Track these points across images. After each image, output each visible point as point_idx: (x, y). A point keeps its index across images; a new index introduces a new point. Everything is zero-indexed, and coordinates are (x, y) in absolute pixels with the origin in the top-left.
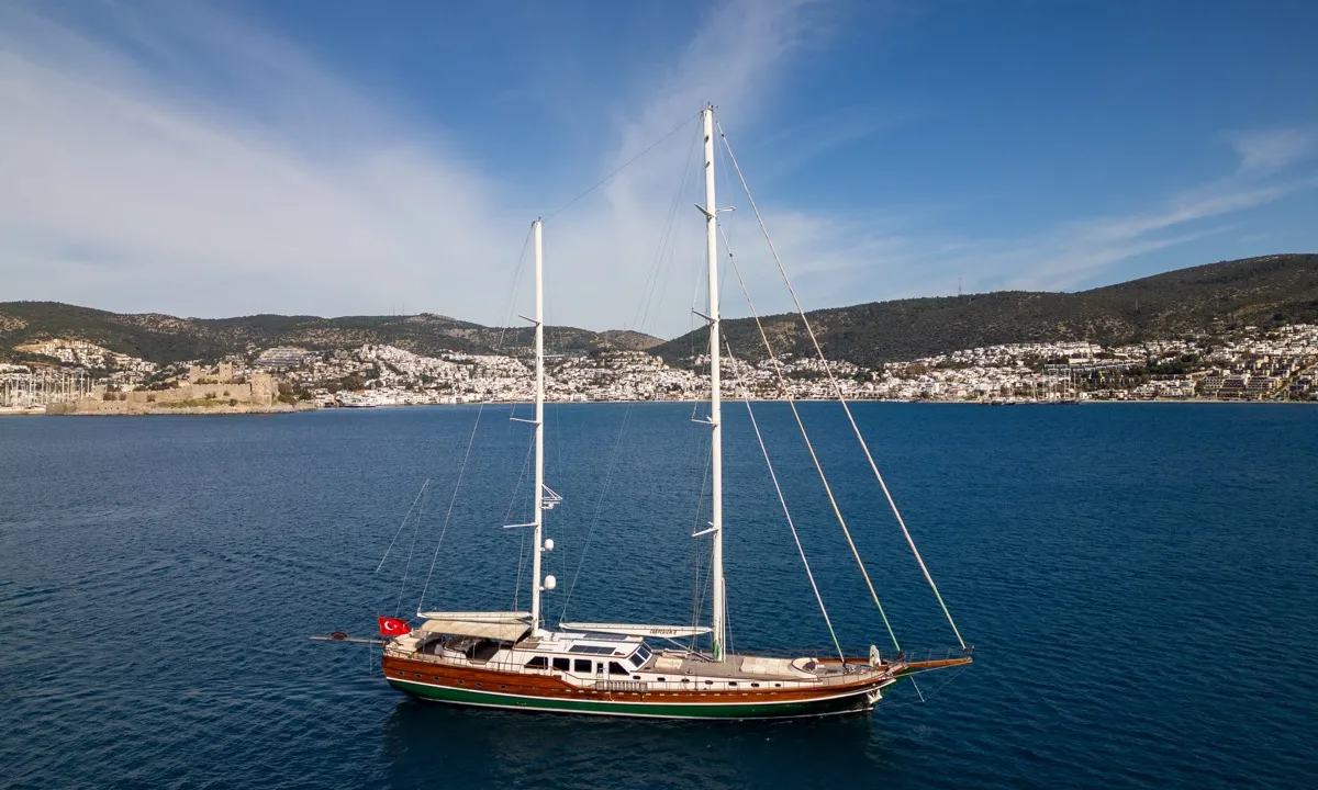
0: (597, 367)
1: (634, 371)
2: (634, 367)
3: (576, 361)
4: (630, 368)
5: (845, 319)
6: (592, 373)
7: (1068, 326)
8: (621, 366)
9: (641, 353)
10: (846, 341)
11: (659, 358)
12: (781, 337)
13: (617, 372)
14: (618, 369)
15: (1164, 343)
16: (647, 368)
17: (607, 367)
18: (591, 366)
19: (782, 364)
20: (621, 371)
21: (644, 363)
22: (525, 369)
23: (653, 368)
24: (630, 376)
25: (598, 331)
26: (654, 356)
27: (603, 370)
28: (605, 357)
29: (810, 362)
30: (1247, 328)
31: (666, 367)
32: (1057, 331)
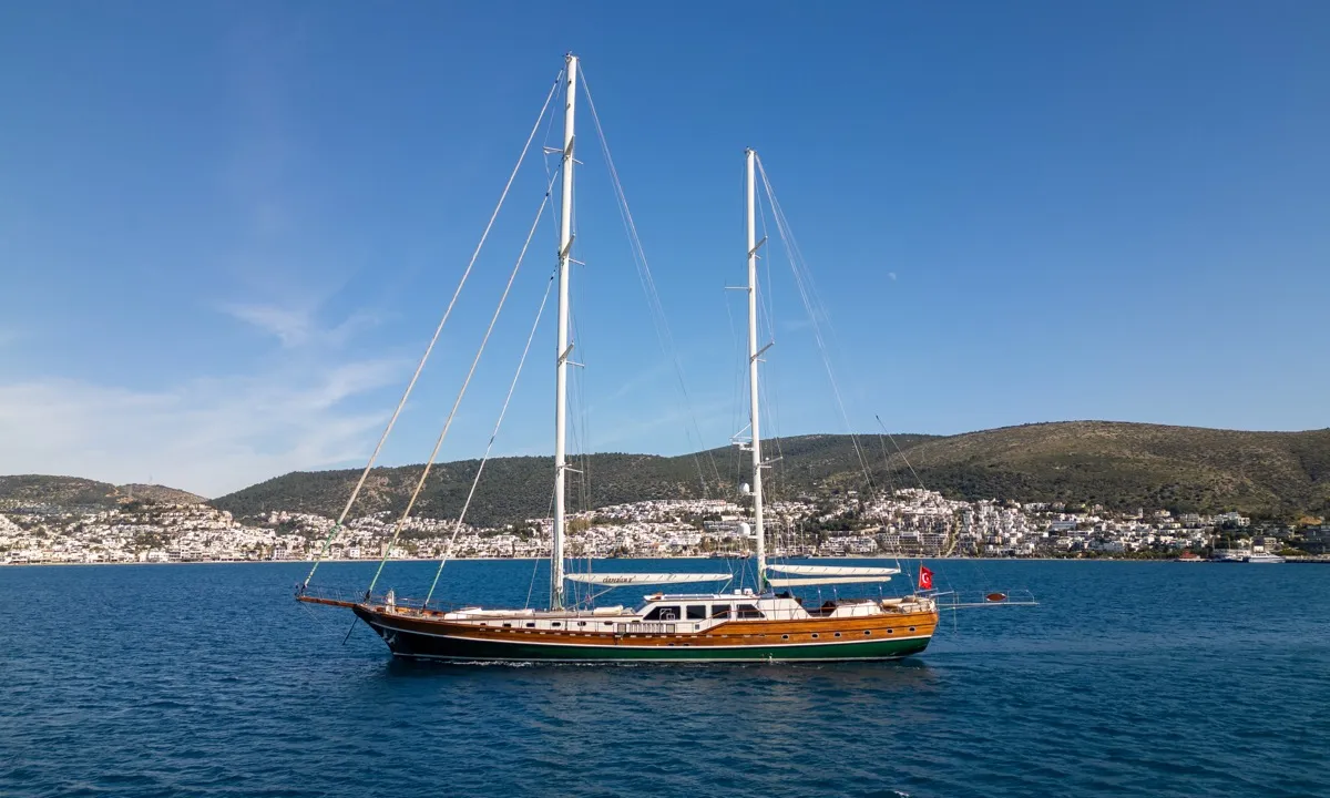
0: (138, 523)
1: (195, 529)
2: (195, 523)
3: (104, 515)
4: (189, 524)
5: (443, 475)
6: (130, 531)
7: (688, 487)
8: (175, 522)
9: (202, 506)
10: (453, 498)
11: (227, 513)
12: (373, 492)
13: (169, 529)
14: (170, 525)
15: (787, 504)
16: (214, 525)
17: (152, 523)
18: (126, 522)
19: (381, 523)
20: (176, 528)
21: (209, 519)
22: (16, 527)
23: (221, 524)
24: (191, 535)
25: (116, 484)
26: (220, 510)
27: (148, 528)
28: (148, 511)
29: (413, 521)
30: (849, 493)
31: (238, 525)
32: (677, 491)
